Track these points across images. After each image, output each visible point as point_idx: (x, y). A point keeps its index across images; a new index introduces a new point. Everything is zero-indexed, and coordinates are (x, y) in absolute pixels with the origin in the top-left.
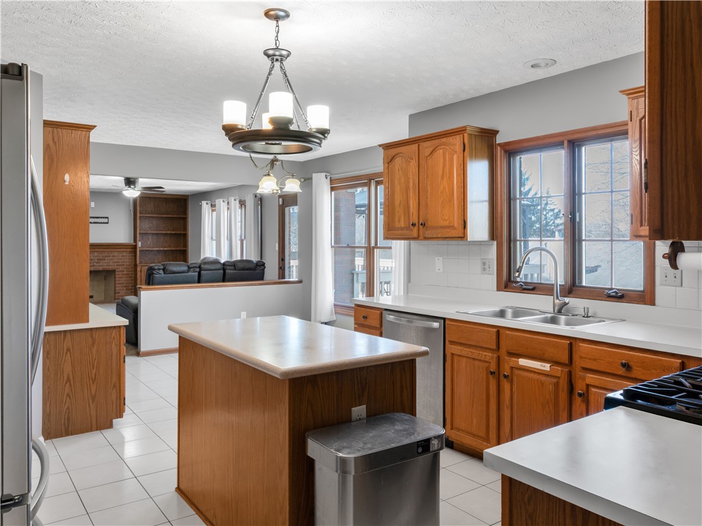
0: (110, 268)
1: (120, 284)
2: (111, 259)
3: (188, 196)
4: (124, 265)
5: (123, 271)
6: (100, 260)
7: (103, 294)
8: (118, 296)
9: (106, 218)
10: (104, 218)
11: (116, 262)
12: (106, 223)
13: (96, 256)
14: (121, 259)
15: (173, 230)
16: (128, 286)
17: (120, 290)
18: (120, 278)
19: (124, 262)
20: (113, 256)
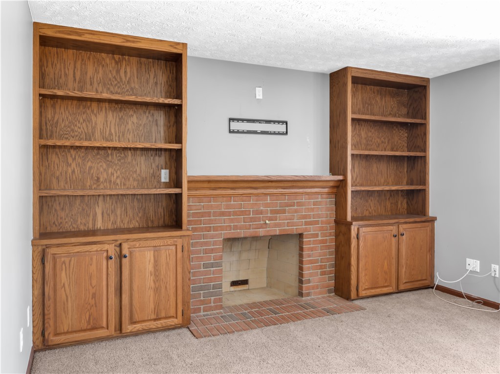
0: (295, 229)
1: (311, 262)
2: (296, 211)
3: (427, 80)
4: (317, 223)
5: (316, 235)
6: (277, 212)
7: (265, 275)
8: (308, 288)
9: (283, 122)
10: (279, 122)
11: (305, 217)
12: (283, 134)
13: (267, 205)
14: (312, 210)
15: (392, 150)
16: (325, 267)
17: (311, 275)
18: (312, 249)
19: (319, 216)
20: (299, 204)
